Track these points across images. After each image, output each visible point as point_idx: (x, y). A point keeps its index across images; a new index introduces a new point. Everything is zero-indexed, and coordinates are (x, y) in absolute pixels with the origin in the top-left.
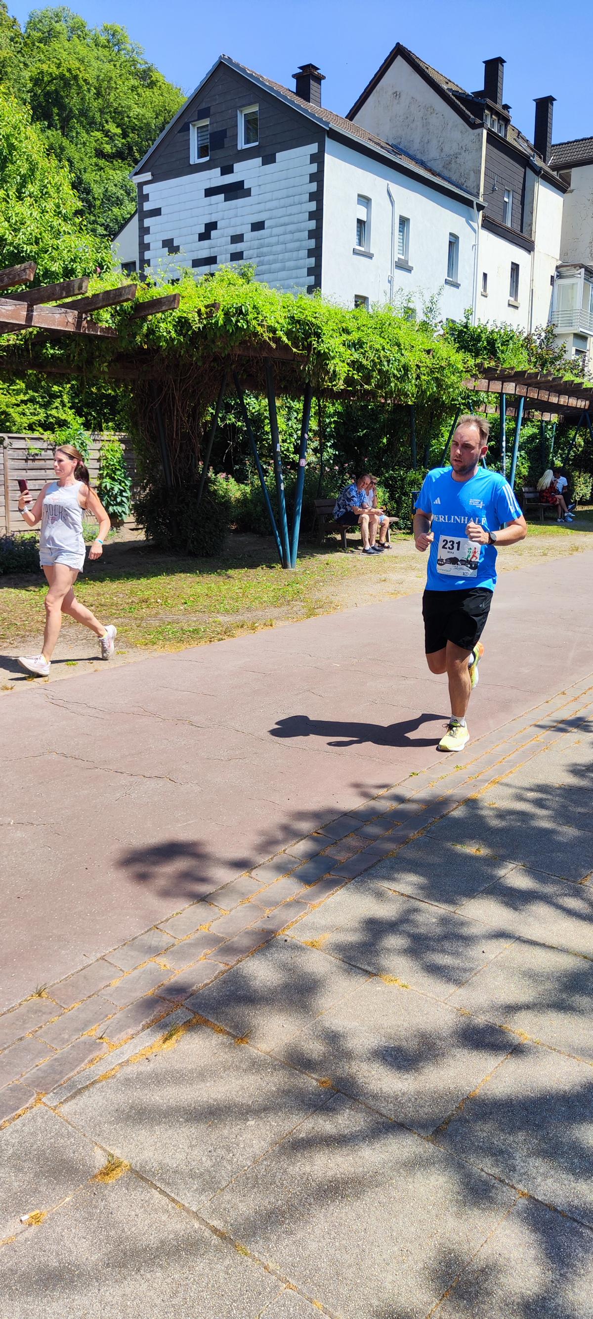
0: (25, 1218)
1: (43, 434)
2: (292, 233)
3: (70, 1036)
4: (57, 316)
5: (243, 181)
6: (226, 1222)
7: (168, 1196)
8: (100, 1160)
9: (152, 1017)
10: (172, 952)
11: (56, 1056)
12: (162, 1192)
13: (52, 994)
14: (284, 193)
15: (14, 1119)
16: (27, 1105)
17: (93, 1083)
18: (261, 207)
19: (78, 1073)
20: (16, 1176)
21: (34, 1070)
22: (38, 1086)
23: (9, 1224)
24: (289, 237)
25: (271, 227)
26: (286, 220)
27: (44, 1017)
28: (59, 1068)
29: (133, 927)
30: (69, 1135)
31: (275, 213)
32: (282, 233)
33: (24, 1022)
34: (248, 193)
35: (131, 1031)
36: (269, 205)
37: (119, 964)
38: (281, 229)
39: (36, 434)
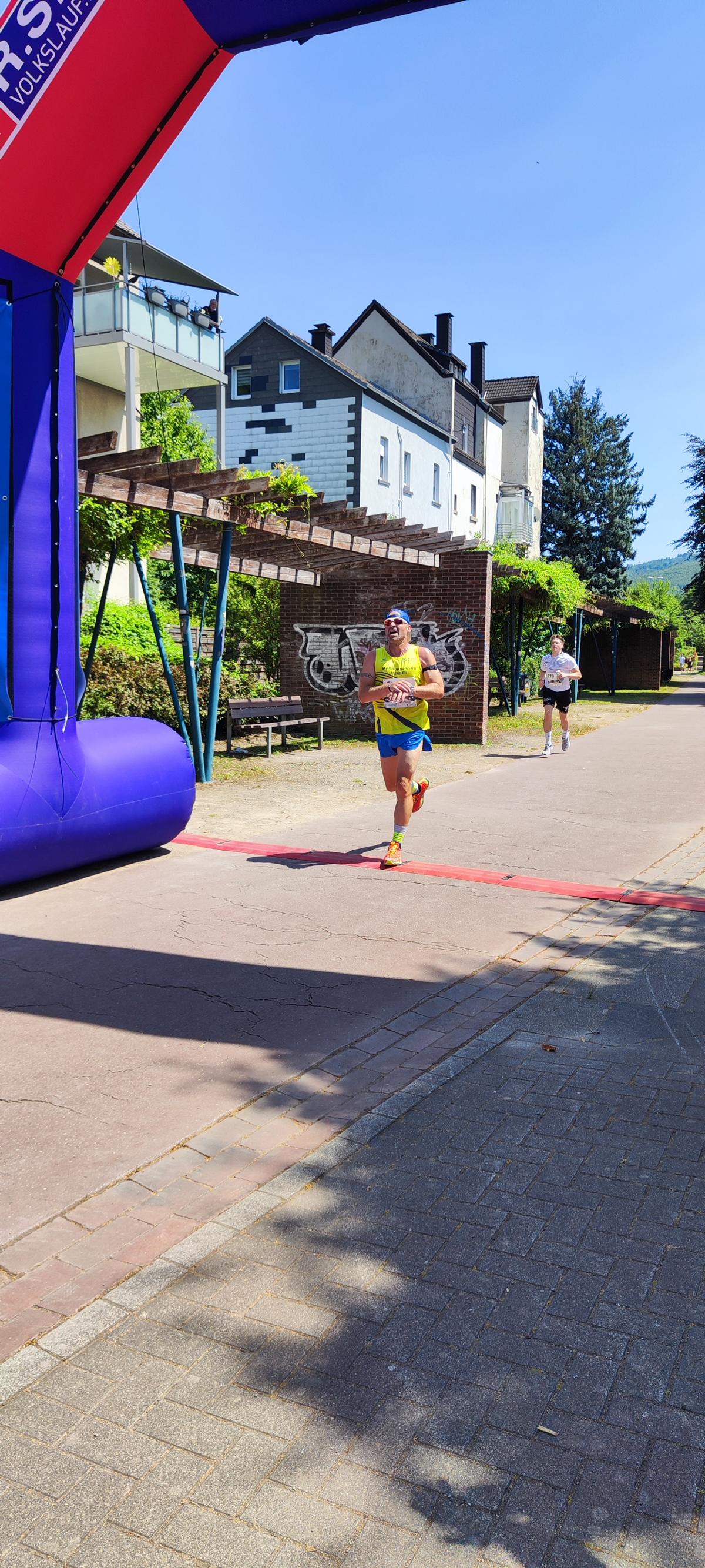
2: (330, 465)
5: (284, 420)
14: (324, 433)
18: (302, 441)
24: (328, 468)
25: (312, 459)
26: (325, 454)
31: (314, 448)
32: (322, 464)
34: (289, 429)
36: (308, 441)
38: (322, 462)
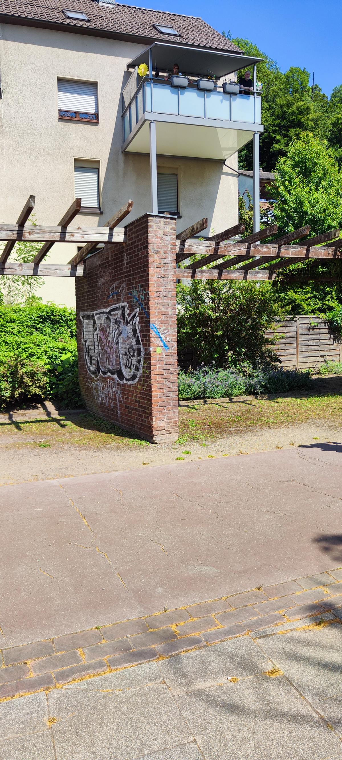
0: (229, 678)
1: (319, 315)
3: (269, 611)
4: (323, 251)
6: (325, 712)
7: (299, 692)
8: (269, 667)
9: (313, 613)
10: (332, 587)
11: (260, 618)
12: (296, 689)
13: (265, 590)
15: (234, 638)
16: (242, 634)
17: (275, 634)
19: (269, 627)
20: (230, 660)
21: (249, 621)
22: (249, 627)
23: (222, 678)
27: (259, 600)
28: (261, 623)
29: (314, 570)
30: (258, 652)
33: (249, 599)
35: (300, 616)
37: (302, 585)
39: (316, 315)
